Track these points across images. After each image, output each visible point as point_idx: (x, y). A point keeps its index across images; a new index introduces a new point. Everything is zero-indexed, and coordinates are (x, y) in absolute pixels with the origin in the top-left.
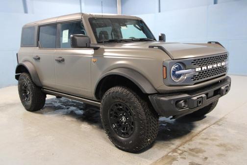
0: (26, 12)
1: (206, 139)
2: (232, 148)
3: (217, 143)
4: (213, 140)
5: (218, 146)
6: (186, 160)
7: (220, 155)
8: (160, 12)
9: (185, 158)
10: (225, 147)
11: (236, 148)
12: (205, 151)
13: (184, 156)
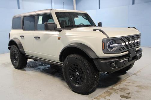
0: (19, 8)
1: (129, 83)
2: (144, 87)
3: (136, 85)
4: (133, 83)
5: (136, 86)
6: (118, 94)
7: (138, 92)
8: (100, 9)
9: (117, 93)
10: (140, 87)
11: (146, 88)
12: (129, 89)
13: (117, 92)
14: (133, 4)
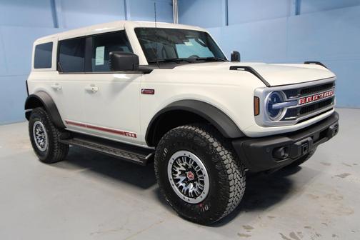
14: (297, 13)
